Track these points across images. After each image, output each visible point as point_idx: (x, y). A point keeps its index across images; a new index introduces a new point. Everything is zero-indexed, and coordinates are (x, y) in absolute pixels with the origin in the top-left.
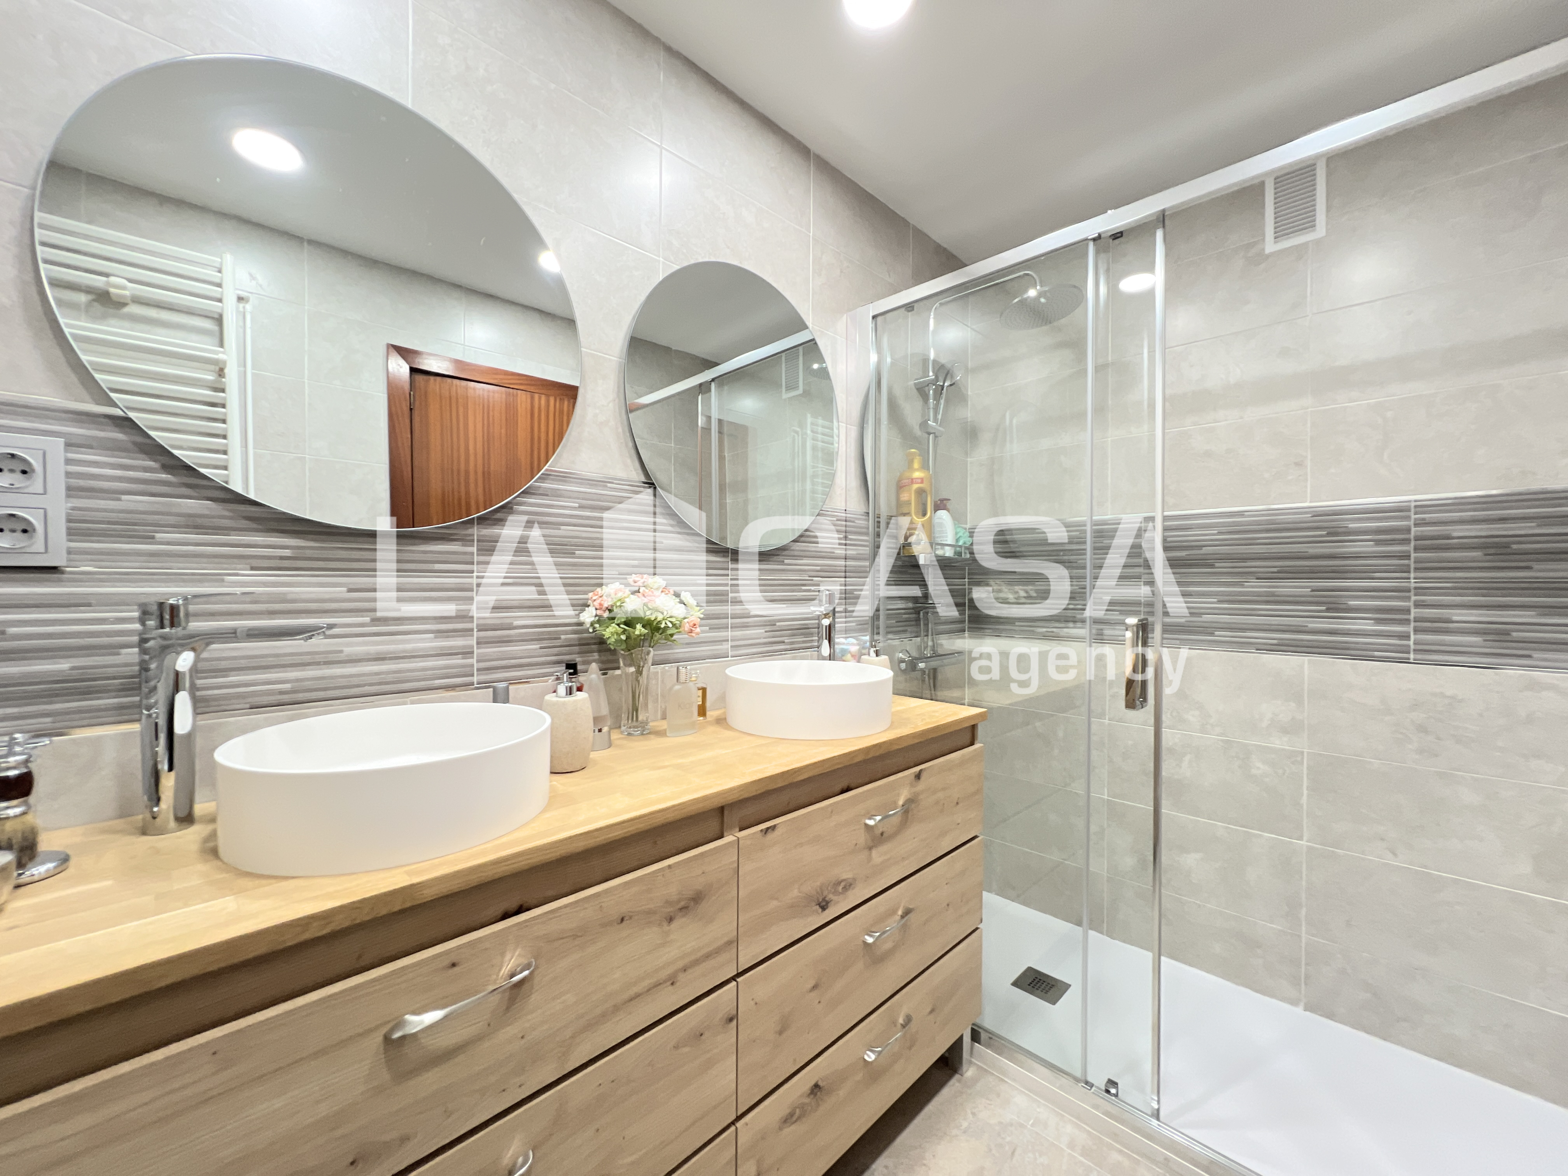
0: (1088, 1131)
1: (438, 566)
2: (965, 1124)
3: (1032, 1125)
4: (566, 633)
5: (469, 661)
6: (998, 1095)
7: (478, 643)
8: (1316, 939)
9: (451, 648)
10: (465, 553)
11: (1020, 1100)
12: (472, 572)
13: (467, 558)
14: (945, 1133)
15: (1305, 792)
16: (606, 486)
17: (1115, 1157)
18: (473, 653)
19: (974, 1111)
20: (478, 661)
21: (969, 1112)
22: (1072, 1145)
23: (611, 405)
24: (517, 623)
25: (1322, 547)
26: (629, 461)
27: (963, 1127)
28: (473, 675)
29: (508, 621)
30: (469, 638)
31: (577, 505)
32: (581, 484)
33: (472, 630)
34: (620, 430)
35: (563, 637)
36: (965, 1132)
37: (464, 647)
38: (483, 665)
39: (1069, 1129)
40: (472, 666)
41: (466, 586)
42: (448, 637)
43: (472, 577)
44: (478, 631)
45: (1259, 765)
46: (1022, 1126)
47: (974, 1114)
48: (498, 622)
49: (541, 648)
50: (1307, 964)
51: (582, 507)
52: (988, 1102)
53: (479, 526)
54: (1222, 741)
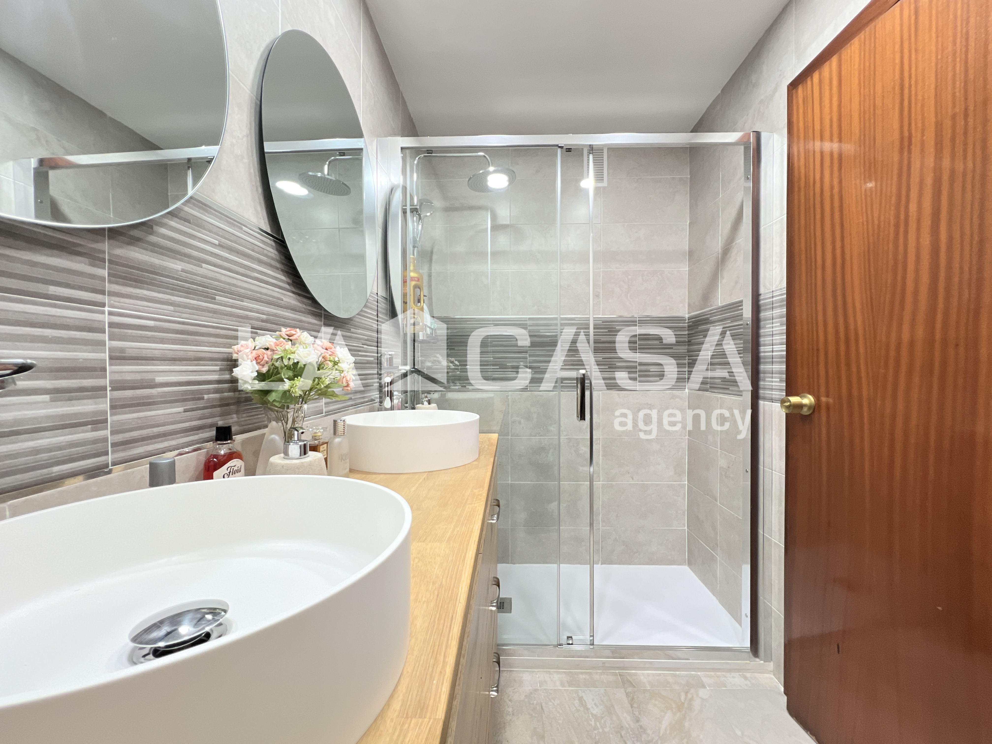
0: (564, 672)
1: (53, 290)
2: (510, 710)
3: (540, 686)
4: (208, 392)
5: (100, 434)
6: (515, 681)
7: (112, 407)
8: (605, 528)
9: (75, 415)
10: (93, 277)
11: (526, 677)
12: (103, 305)
13: (96, 284)
14: (504, 723)
15: (601, 457)
16: (242, 229)
17: (582, 677)
18: (106, 421)
19: (509, 698)
20: (113, 433)
21: (508, 701)
22: (563, 685)
23: (245, 139)
24: (159, 379)
25: (607, 338)
26: (259, 208)
27: (511, 713)
28: (107, 453)
29: (149, 376)
30: (101, 400)
31: (217, 242)
32: (221, 219)
33: (105, 388)
34: (252, 171)
35: (206, 397)
36: (513, 714)
37: (95, 413)
38: (120, 437)
39: (556, 677)
40: (105, 440)
41: (96, 325)
42: (70, 399)
43: (103, 313)
44: (113, 389)
45: (583, 448)
46: (536, 690)
47: (510, 700)
48: (138, 377)
49: (185, 411)
50: (602, 542)
51: (221, 246)
52: (513, 688)
53: (111, 241)
54: (567, 438)
